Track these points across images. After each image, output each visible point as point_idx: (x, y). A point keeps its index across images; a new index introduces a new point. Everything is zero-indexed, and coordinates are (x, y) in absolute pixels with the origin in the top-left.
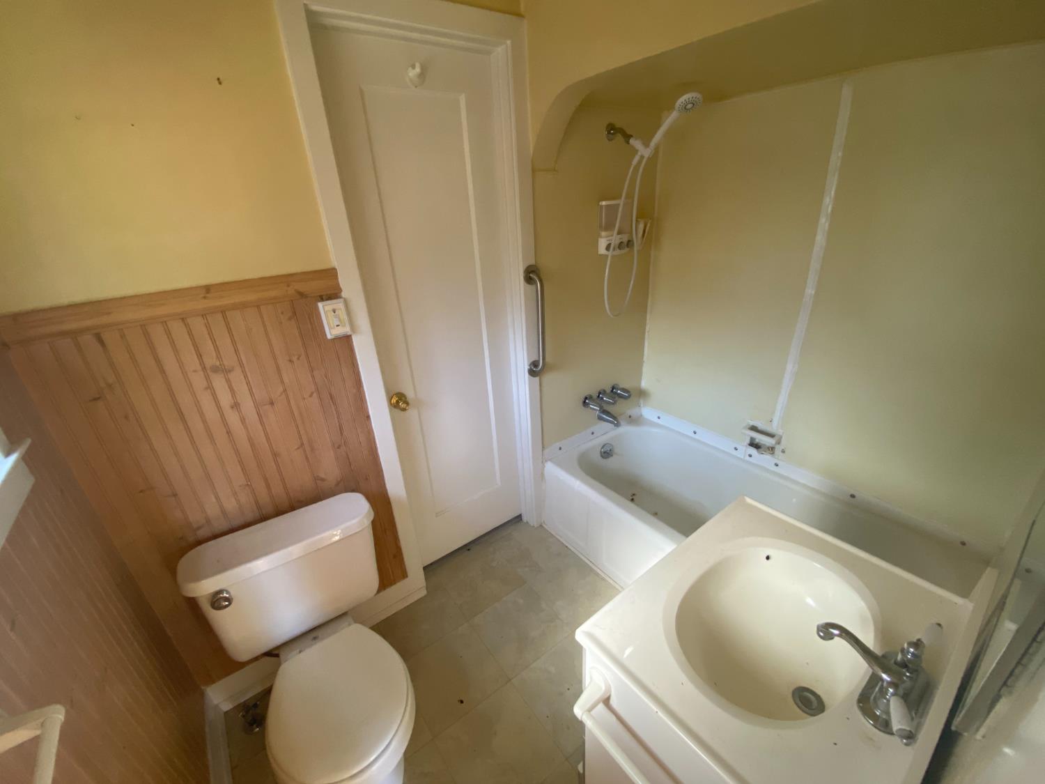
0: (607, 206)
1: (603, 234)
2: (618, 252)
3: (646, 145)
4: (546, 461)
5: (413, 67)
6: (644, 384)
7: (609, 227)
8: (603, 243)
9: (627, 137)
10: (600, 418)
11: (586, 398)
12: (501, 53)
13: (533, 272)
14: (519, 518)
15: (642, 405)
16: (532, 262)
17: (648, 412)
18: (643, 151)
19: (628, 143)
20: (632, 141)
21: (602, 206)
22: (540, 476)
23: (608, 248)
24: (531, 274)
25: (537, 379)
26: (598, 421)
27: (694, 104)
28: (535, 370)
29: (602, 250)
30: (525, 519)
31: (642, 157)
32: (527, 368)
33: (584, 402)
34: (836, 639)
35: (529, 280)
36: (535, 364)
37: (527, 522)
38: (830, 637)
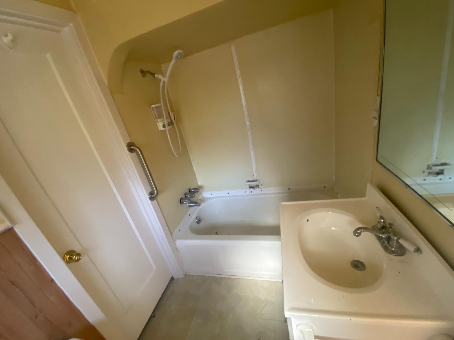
0: (156, 107)
1: (159, 120)
2: (169, 127)
3: (164, 76)
4: (176, 240)
6: (200, 183)
7: (160, 116)
8: (160, 126)
9: (153, 74)
10: (190, 206)
11: (181, 200)
13: (131, 146)
14: (172, 278)
15: (202, 193)
16: (129, 141)
17: (205, 194)
18: (164, 79)
19: (155, 77)
20: (156, 76)
21: (153, 108)
22: (176, 250)
23: (164, 126)
24: (131, 147)
26: (190, 208)
27: (181, 55)
28: (152, 196)
29: (161, 128)
31: (164, 82)
32: (148, 197)
33: (181, 202)
34: (362, 234)
35: (131, 150)
36: (151, 193)
37: (178, 278)
38: (359, 234)
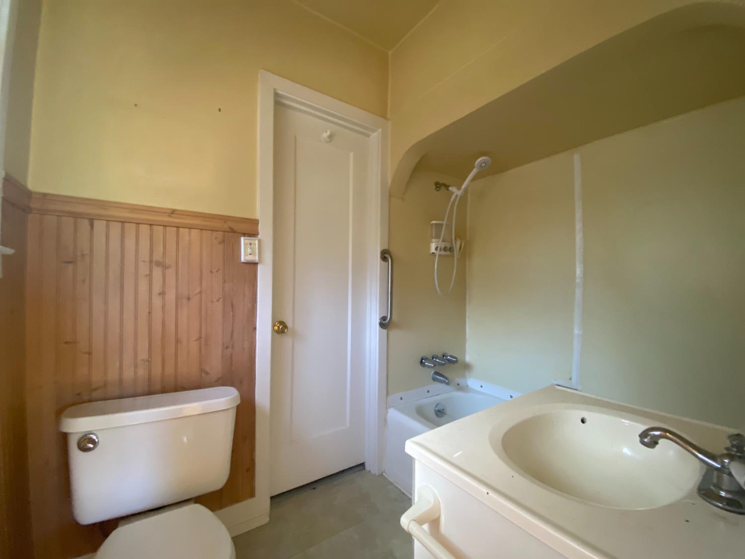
0: (435, 224)
1: (434, 240)
2: (443, 253)
3: (459, 189)
4: (389, 407)
5: (326, 132)
6: (468, 358)
7: (437, 236)
8: (433, 246)
9: (447, 187)
10: (434, 379)
11: (422, 359)
12: (375, 136)
13: (385, 253)
14: (362, 465)
15: (467, 377)
16: (386, 247)
17: (472, 382)
18: (456, 192)
19: (448, 190)
20: (450, 188)
21: (432, 224)
22: (383, 421)
23: (436, 249)
24: (385, 255)
25: (385, 331)
26: (432, 382)
27: (486, 163)
28: (384, 324)
29: (433, 250)
30: (367, 467)
31: (457, 196)
32: (378, 321)
33: (421, 362)
35: (384, 258)
36: (384, 318)
37: (370, 471)
